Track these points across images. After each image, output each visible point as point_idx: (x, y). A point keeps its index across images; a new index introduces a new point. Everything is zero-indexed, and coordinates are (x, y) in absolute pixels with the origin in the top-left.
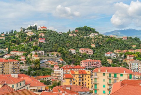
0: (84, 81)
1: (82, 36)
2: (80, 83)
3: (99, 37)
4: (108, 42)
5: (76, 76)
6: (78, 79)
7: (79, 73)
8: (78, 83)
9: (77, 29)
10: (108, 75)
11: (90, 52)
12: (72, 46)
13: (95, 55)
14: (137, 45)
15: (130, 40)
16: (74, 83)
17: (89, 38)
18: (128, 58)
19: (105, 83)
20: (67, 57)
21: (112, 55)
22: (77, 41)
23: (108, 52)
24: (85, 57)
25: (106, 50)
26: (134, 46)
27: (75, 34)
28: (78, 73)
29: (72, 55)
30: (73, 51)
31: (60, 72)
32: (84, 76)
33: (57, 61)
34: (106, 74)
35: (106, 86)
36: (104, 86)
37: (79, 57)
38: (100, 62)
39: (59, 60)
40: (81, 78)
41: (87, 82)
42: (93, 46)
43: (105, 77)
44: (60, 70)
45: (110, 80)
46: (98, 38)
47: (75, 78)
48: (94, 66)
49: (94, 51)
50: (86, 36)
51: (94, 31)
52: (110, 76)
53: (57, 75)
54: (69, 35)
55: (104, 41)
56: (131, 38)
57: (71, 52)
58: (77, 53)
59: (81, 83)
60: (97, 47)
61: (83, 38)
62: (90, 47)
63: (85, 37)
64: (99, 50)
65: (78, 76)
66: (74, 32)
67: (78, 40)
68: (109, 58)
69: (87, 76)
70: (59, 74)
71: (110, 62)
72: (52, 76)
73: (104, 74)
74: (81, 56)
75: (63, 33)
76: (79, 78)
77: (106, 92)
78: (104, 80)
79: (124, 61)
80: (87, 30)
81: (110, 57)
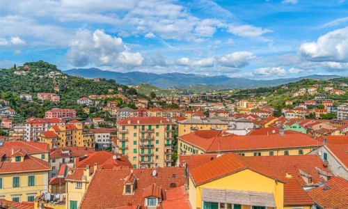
0: (73, 140)
1: (36, 76)
2: (67, 143)
3: (63, 77)
4: (78, 85)
5: (61, 134)
6: (64, 138)
7: (67, 128)
8: (64, 143)
9: (27, 64)
10: (141, 127)
11: (55, 98)
12: (23, 89)
13: (63, 102)
14: (114, 89)
15: (104, 82)
16: (59, 144)
17: (47, 78)
18: (109, 105)
19: (137, 139)
20: (19, 106)
21: (88, 102)
22: (29, 82)
23: (81, 98)
24: (48, 105)
25: (78, 95)
26: (110, 91)
27: (24, 72)
28: (64, 129)
29: (27, 103)
30: (28, 97)
31: (25, 130)
32: (74, 132)
33: (3, 112)
34: (138, 127)
35: (138, 143)
36: (135, 143)
37: (40, 106)
38: (74, 112)
39: (6, 111)
40: (69, 136)
41: (78, 141)
42: (57, 90)
43: (137, 131)
44: (26, 126)
45: (143, 133)
46: (62, 79)
47: (60, 136)
48: (66, 117)
49: (61, 96)
50: (43, 74)
51: (54, 68)
52: (143, 129)
53: (20, 135)
54: (15, 72)
55: (71, 83)
56: (104, 80)
57: (24, 99)
58: (35, 100)
59: (69, 143)
60: (63, 91)
61: (38, 78)
62: (53, 92)
63: (41, 77)
64: (68, 96)
65: (64, 134)
66: (21, 69)
67: (30, 80)
68: (85, 106)
69: (78, 132)
70: (24, 132)
71: (87, 111)
72: (11, 136)
73: (135, 127)
74: (42, 105)
75: (4, 70)
76: (66, 135)
77: (137, 150)
78: (135, 135)
79: (104, 109)
80: (44, 67)
81: (85, 104)
